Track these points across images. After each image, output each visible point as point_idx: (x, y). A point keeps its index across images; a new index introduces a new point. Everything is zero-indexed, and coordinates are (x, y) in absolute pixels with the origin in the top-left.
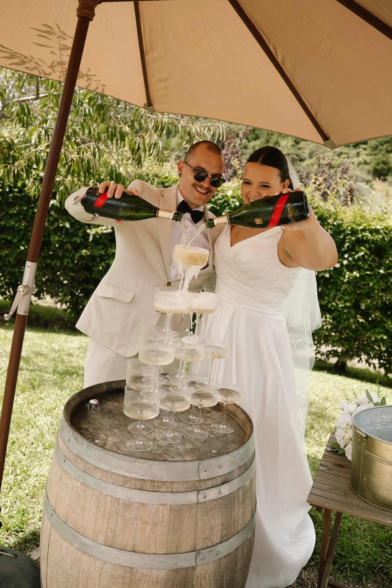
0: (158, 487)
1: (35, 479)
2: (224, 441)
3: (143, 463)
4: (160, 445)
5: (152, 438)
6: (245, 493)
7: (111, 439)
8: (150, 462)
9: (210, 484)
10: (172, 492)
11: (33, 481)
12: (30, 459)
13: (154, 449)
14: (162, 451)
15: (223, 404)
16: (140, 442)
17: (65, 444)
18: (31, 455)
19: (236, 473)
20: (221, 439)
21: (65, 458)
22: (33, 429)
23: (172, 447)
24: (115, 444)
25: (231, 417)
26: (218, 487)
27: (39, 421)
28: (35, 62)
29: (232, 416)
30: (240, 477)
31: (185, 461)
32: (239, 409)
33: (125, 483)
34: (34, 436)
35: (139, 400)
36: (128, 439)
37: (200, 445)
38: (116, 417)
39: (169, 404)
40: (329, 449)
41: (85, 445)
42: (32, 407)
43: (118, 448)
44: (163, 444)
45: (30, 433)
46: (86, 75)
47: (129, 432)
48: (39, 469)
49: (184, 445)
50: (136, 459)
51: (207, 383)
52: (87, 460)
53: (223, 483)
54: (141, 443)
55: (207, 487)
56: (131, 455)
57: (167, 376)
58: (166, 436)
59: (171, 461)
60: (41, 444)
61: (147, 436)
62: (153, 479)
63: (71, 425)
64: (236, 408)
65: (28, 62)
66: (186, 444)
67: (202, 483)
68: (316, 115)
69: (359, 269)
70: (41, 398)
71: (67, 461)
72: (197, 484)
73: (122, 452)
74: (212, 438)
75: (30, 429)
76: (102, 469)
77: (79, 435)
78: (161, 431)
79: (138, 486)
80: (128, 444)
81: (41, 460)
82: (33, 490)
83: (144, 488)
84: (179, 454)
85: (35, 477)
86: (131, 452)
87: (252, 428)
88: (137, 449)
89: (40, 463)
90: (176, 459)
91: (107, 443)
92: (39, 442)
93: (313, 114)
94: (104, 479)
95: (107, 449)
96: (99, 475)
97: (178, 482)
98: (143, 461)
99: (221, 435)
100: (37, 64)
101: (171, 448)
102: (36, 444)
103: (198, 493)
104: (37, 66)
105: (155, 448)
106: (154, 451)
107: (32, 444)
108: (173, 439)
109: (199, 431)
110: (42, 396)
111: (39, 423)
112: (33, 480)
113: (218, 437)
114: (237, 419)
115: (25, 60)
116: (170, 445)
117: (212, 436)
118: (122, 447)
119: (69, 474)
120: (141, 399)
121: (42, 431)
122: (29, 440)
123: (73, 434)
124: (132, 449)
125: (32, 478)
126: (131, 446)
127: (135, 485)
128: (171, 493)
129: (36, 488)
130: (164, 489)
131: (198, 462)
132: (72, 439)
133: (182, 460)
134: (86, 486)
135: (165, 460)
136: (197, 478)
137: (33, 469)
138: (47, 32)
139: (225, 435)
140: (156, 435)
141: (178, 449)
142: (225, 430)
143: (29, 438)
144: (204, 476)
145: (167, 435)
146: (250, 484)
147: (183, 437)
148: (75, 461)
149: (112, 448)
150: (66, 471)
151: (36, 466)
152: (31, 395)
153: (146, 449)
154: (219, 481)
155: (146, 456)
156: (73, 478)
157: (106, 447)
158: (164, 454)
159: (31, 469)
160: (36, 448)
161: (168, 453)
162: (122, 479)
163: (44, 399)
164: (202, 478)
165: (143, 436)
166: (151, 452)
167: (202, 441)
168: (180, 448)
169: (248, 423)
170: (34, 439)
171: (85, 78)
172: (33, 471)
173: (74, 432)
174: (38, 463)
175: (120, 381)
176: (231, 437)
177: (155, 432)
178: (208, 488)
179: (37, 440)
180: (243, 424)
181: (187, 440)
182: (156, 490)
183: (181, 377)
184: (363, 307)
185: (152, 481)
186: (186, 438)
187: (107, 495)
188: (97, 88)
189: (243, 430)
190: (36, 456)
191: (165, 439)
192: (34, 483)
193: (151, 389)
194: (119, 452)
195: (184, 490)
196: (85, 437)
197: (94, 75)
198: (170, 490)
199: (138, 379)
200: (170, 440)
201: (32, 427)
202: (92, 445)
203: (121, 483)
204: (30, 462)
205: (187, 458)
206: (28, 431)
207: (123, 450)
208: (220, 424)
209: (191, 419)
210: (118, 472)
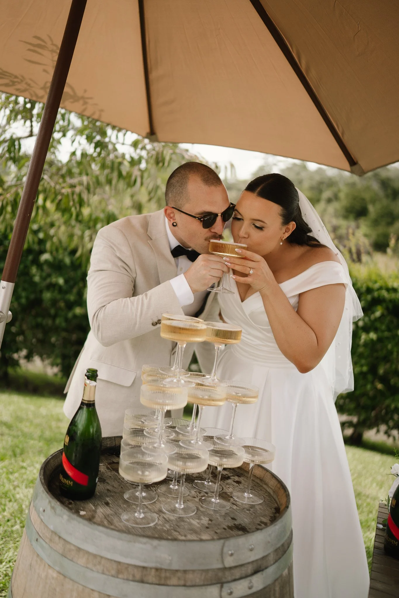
0: (166, 578)
1: (8, 566)
2: (252, 514)
3: (145, 543)
4: (167, 519)
5: (156, 510)
6: (282, 587)
7: (101, 510)
8: (155, 542)
9: (237, 573)
10: (185, 586)
11: (4, 569)
12: (4, 540)
13: (160, 524)
14: (170, 526)
15: (248, 464)
16: (140, 513)
17: (39, 516)
18: (5, 535)
19: (271, 558)
20: (248, 512)
21: (38, 537)
22: (11, 504)
23: (183, 521)
24: (106, 517)
25: (258, 483)
26: (249, 578)
27: (18, 493)
28: (26, 83)
29: (258, 481)
30: (277, 564)
31: (201, 540)
32: (268, 473)
33: (119, 572)
34: (11, 510)
35: (140, 458)
36: (124, 510)
37: (220, 519)
38: (109, 482)
39: (180, 463)
40: (381, 526)
41: (65, 517)
42: (11, 477)
43: (111, 523)
44: (172, 518)
45: (6, 509)
46: (83, 98)
47: (126, 502)
48: (14, 553)
49: (199, 519)
50: (135, 537)
51: (228, 437)
52: (68, 538)
53: (255, 572)
54: (142, 516)
55: (233, 578)
56: (128, 531)
57: (177, 429)
58: (175, 507)
59: (184, 541)
60: (18, 522)
61: (149, 507)
62: (159, 566)
63: (47, 490)
64: (264, 472)
65: (19, 83)
66: (202, 517)
67: (227, 573)
68: (343, 134)
69: (376, 330)
70: (22, 467)
71: (40, 540)
72: (220, 574)
73: (116, 527)
74: (236, 510)
75: (7, 503)
76: (88, 553)
77: (58, 503)
78: (169, 500)
79: (138, 576)
80: (125, 517)
81: (18, 541)
82: (4, 581)
83: (145, 579)
84: (194, 531)
85: (8, 563)
86: (127, 527)
87: (288, 496)
88: (137, 524)
89: (16, 545)
90: (190, 537)
91: (97, 516)
92: (17, 519)
93: (340, 134)
94: (90, 566)
95: (95, 523)
96: (82, 561)
97: (193, 571)
98: (145, 540)
99: (247, 507)
100: (29, 85)
101: (182, 523)
102: (13, 521)
103: (222, 587)
104: (28, 87)
105: (160, 522)
106: (159, 527)
107: (8, 521)
108: (185, 512)
109: (218, 501)
110: (25, 465)
111: (18, 496)
112: (5, 567)
113: (244, 509)
114: (265, 486)
115: (16, 80)
116: (181, 519)
117: (235, 507)
118: (116, 520)
119: (42, 560)
120: (143, 456)
121: (21, 506)
122: (4, 517)
123: (50, 502)
124: (130, 524)
125: (4, 564)
126: (127, 520)
127: (134, 576)
128: (184, 588)
129: (7, 578)
130: (174, 581)
131: (222, 541)
132: (48, 509)
133: (198, 539)
134: (65, 577)
135: (175, 539)
136: (220, 566)
137: (6, 552)
138: (39, 46)
139: (252, 506)
140: (162, 506)
141: (190, 524)
142: (251, 499)
143: (5, 514)
144: (229, 562)
145: (177, 505)
146: (289, 573)
147: (198, 509)
148: (51, 540)
149: (102, 522)
150: (38, 555)
151: (10, 548)
152: (11, 464)
153: (149, 524)
154: (250, 569)
155: (150, 534)
156: (47, 566)
157: (95, 520)
158: (172, 531)
159: (4, 552)
160: (12, 526)
161: (179, 530)
162: (115, 566)
163: (25, 468)
164: (227, 565)
165: (144, 507)
166: (155, 528)
167: (223, 514)
168: (195, 522)
169: (282, 491)
170: (11, 515)
171: (81, 102)
172: (6, 555)
173: (51, 499)
174: (13, 545)
175: (115, 437)
176: (260, 509)
177: (160, 502)
178: (235, 580)
179: (15, 517)
180: (274, 492)
181: (202, 512)
182: (162, 582)
183: (195, 429)
184: (381, 371)
185: (157, 569)
186: (201, 509)
187: (93, 590)
188: (94, 113)
189: (275, 500)
190: (11, 536)
191: (174, 511)
192: (5, 571)
193: (156, 443)
194: (112, 527)
195: (202, 583)
196: (67, 506)
197: (91, 98)
198: (182, 582)
199: (138, 432)
200: (181, 512)
201: (10, 501)
202: (75, 516)
203: (113, 572)
204: (3, 544)
205: (205, 537)
206: (5, 505)
207: (117, 525)
208: (244, 492)
209: (206, 486)
210: (109, 556)
